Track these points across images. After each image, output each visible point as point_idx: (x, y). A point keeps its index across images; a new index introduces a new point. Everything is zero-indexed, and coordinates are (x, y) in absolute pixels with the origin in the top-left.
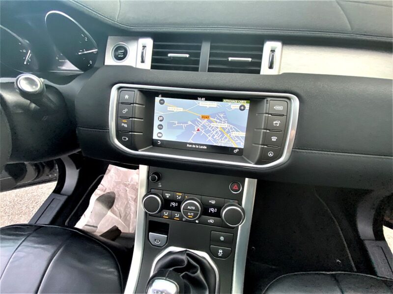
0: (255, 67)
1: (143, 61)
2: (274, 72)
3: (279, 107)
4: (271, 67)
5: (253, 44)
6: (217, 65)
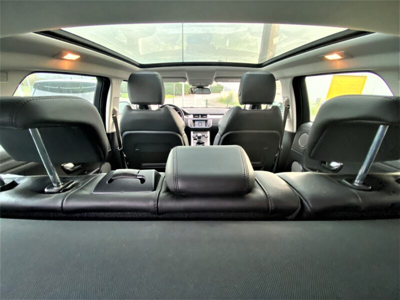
0: (206, 117)
1: (192, 117)
3: (210, 121)
4: (208, 117)
5: (206, 115)
6: (202, 117)
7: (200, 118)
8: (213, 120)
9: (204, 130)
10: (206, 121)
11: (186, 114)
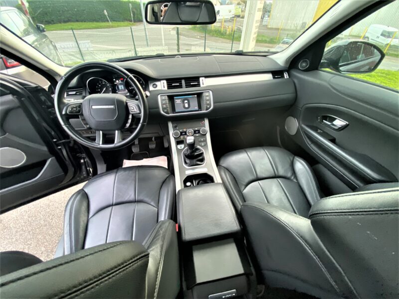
0: (199, 85)
1: (164, 87)
2: (204, 86)
3: (207, 94)
4: (203, 84)
5: (196, 79)
6: (188, 86)
7: (185, 89)
8: (215, 90)
9: (199, 118)
10: (199, 95)
11: (146, 80)
